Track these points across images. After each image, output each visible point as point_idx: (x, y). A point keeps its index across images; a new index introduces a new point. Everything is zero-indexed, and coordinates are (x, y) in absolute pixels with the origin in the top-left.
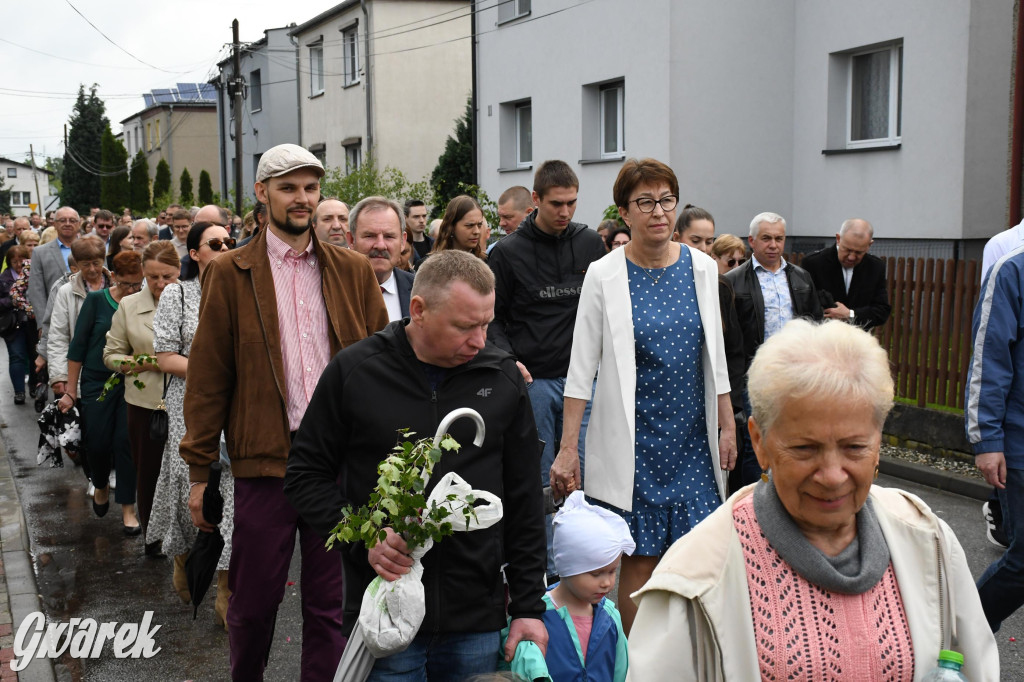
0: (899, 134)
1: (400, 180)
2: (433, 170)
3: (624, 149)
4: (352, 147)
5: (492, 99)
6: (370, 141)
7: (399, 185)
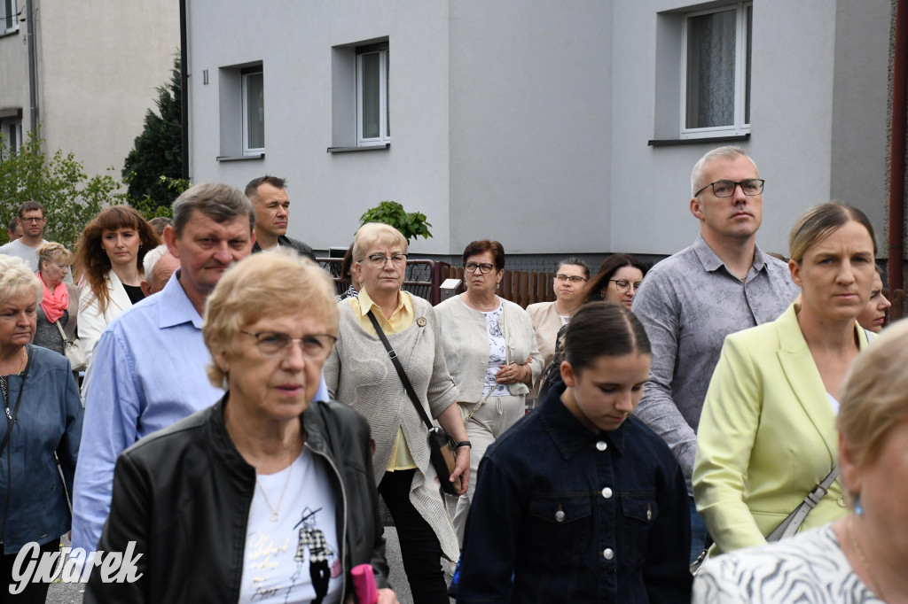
0: (747, 121)
1: (73, 172)
2: (127, 157)
3: (388, 135)
4: (9, 121)
5: (207, 61)
6: (35, 113)
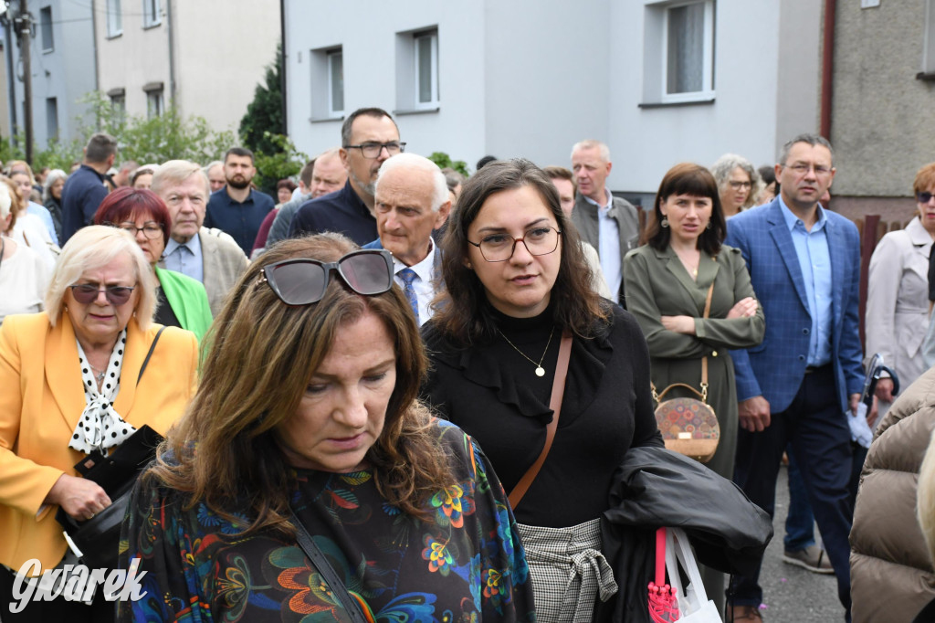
0: (713, 88)
1: (204, 129)
2: (242, 119)
3: (438, 100)
4: (154, 92)
5: (302, 45)
6: (173, 86)
7: (203, 134)
